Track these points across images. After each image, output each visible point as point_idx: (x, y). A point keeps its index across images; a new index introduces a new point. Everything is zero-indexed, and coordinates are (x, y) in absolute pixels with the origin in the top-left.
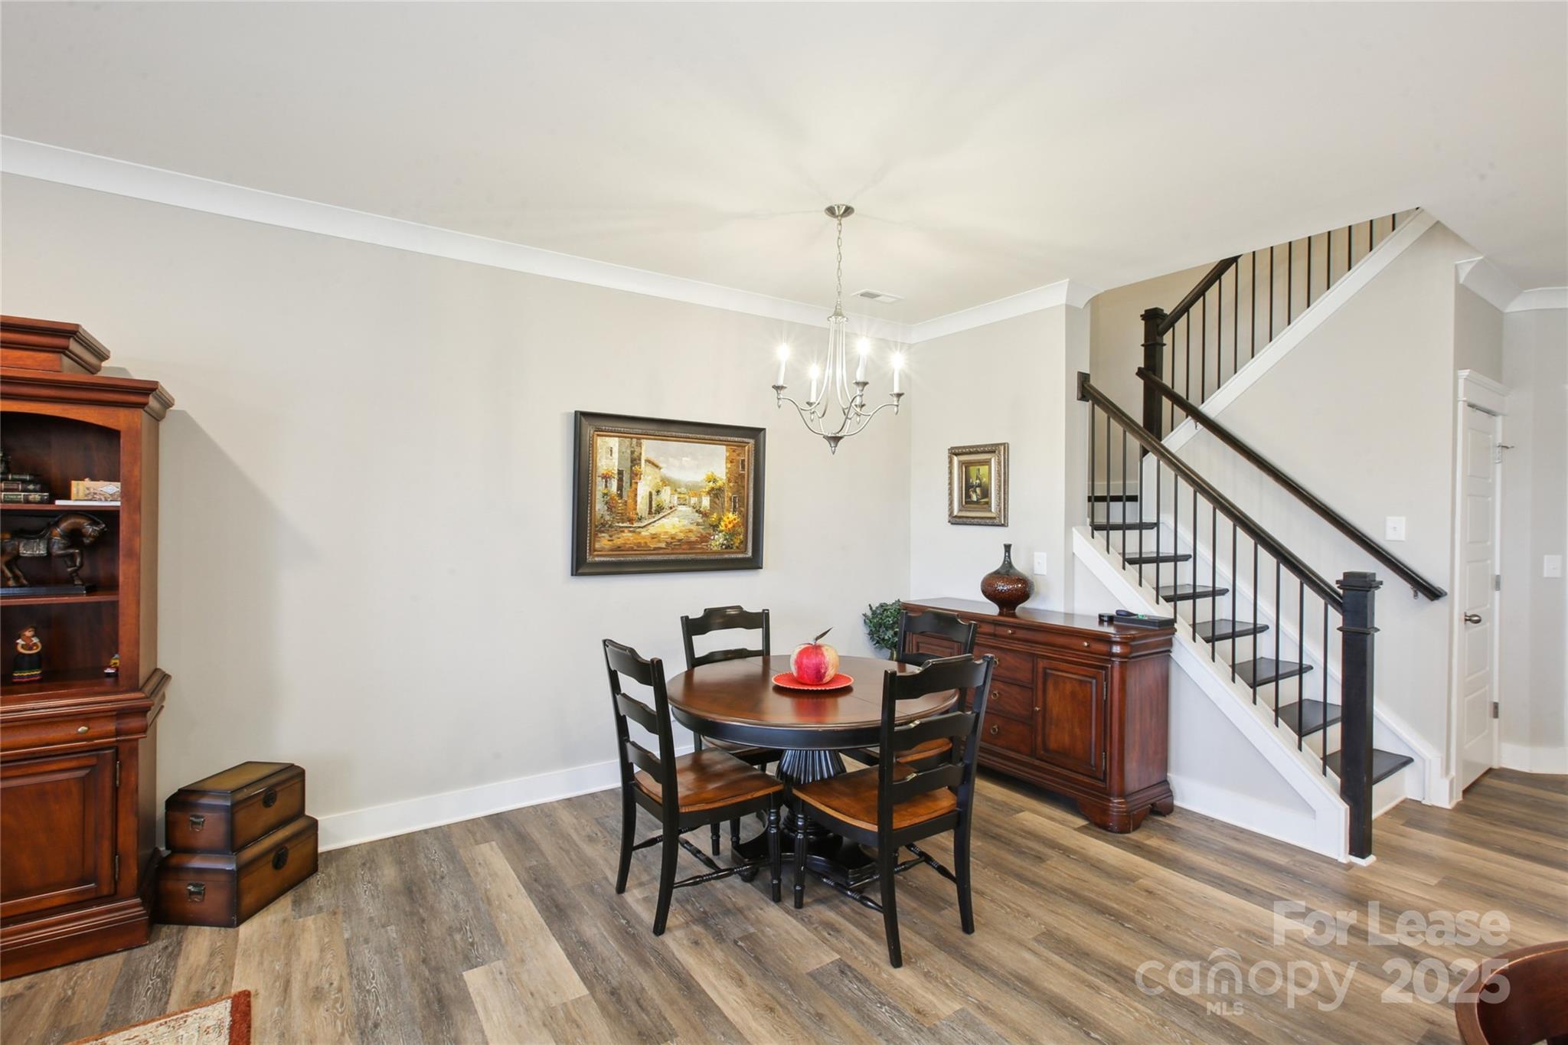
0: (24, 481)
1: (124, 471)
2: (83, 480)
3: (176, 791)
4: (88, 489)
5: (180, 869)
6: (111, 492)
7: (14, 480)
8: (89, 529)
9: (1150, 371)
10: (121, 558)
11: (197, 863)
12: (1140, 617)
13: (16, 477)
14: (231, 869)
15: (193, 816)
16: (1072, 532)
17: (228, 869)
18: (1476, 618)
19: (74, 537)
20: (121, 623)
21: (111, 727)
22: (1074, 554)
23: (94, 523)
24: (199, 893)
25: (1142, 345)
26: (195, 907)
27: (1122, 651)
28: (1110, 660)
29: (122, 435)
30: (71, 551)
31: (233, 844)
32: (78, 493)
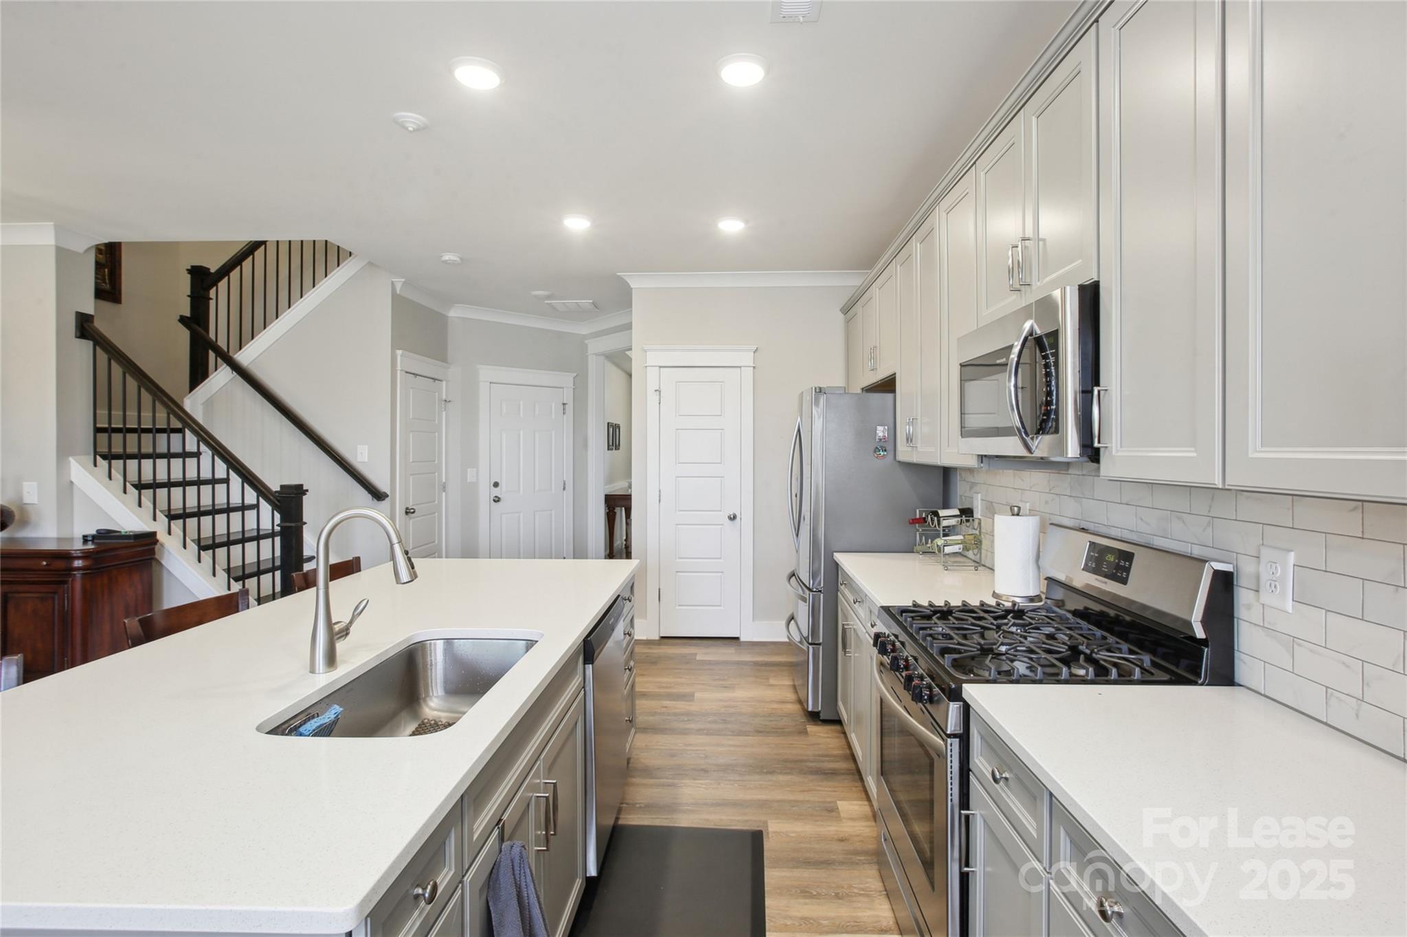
9: (197, 321)
12: (123, 533)
16: (69, 462)
18: (412, 511)
22: (72, 482)
25: (189, 296)
27: (84, 564)
28: (69, 574)
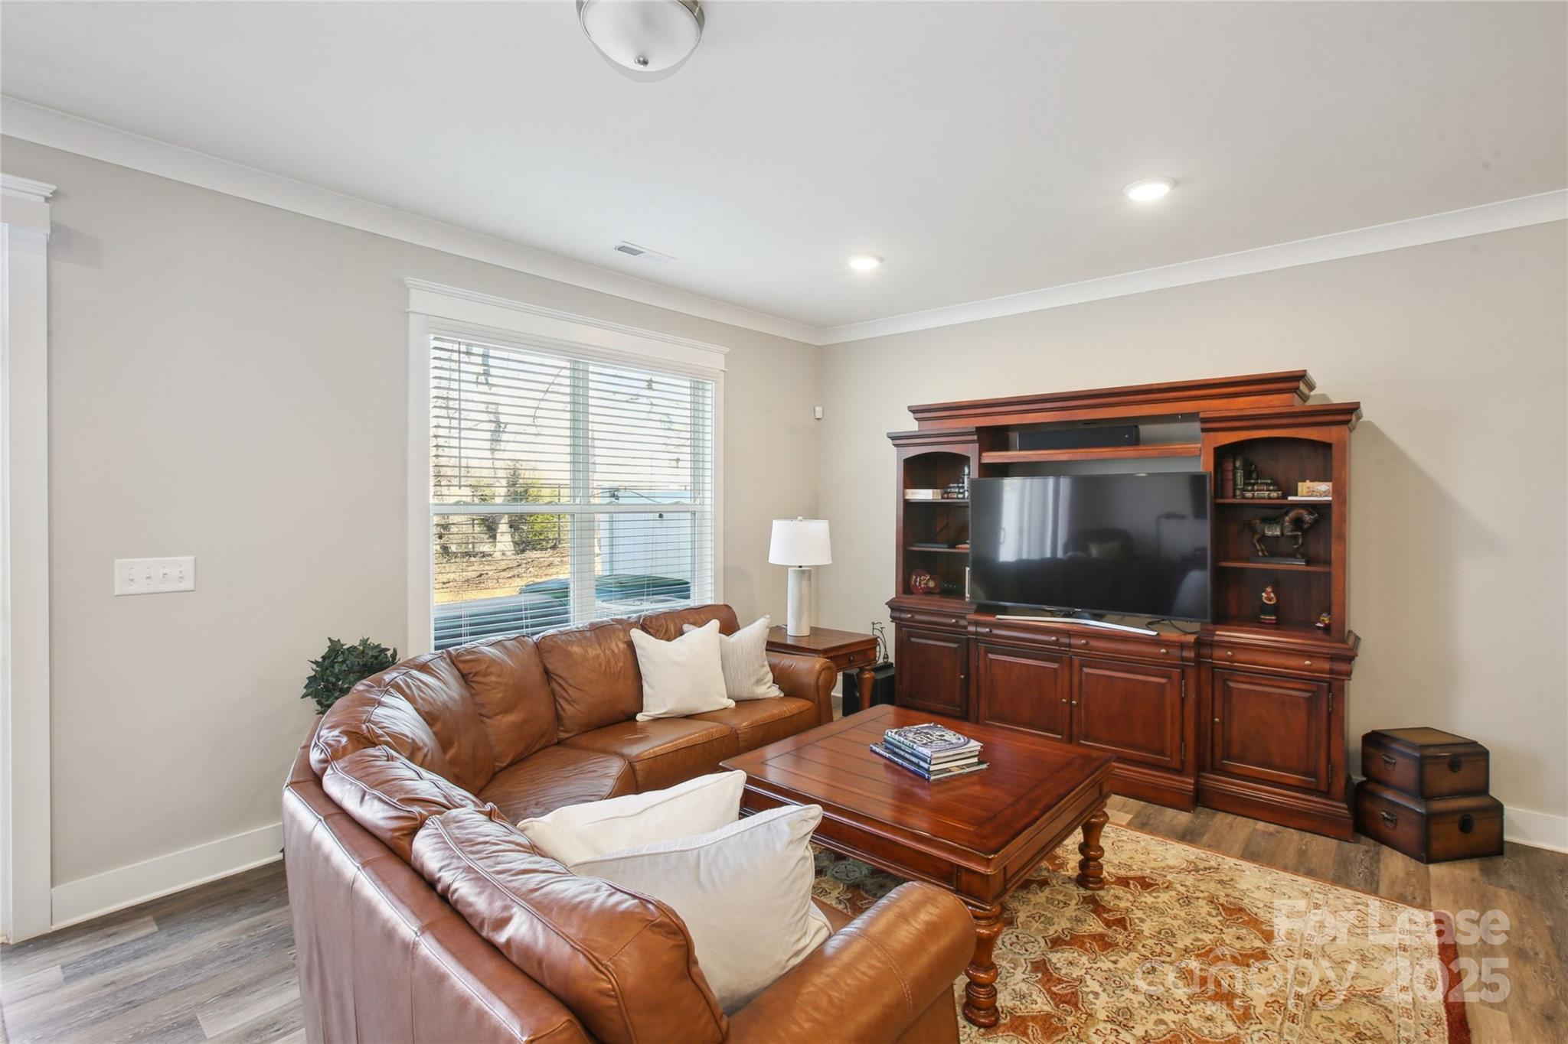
0: (1267, 484)
1: (1335, 474)
2: (1305, 481)
3: (1370, 731)
4: (1309, 488)
5: (1374, 796)
6: (1324, 490)
7: (1262, 483)
8: (1307, 517)
10: (1333, 540)
11: (1390, 795)
13: (1263, 481)
14: (1420, 811)
15: (1384, 755)
17: (1418, 810)
19: (1298, 522)
20: (1333, 589)
21: (1327, 666)
23: (1311, 513)
24: (1391, 821)
26: (1388, 830)
29: (1334, 447)
30: (1296, 533)
31: (1423, 792)
32: (1302, 491)
